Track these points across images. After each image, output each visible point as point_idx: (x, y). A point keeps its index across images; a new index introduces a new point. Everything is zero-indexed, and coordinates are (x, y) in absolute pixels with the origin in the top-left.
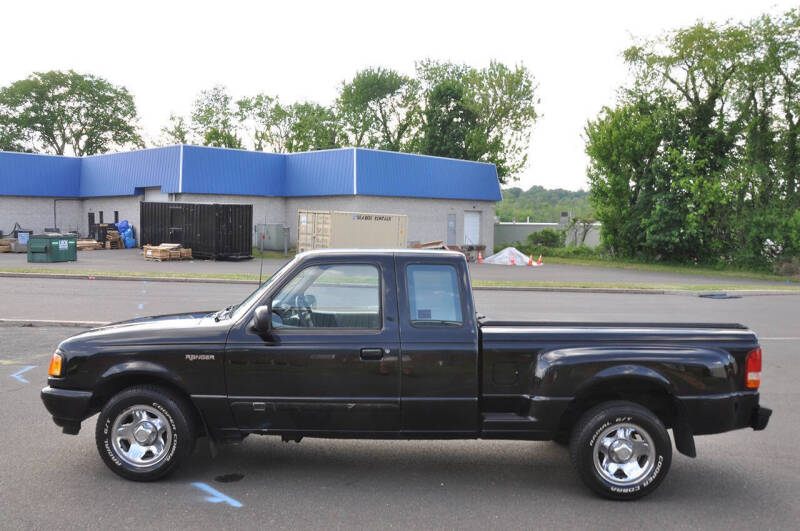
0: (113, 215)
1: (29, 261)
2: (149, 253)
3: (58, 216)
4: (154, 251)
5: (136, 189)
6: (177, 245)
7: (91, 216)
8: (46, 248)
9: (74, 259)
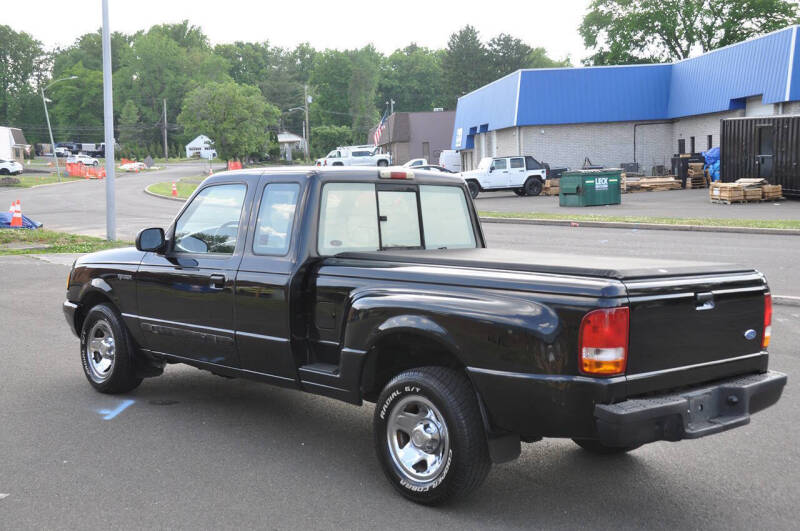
0: (706, 141)
1: (561, 205)
2: (716, 192)
3: (638, 147)
4: (722, 190)
5: (732, 101)
6: (759, 180)
7: (682, 144)
8: (578, 188)
9: (616, 202)
